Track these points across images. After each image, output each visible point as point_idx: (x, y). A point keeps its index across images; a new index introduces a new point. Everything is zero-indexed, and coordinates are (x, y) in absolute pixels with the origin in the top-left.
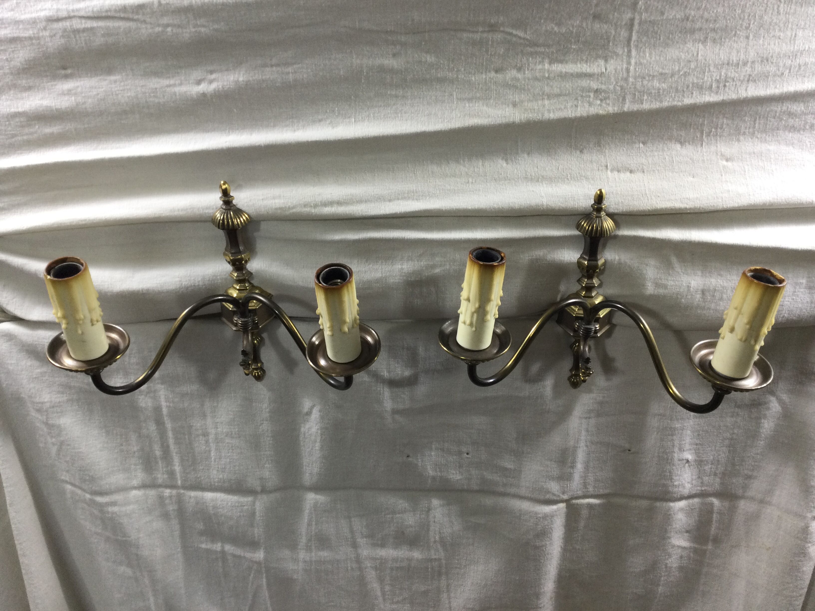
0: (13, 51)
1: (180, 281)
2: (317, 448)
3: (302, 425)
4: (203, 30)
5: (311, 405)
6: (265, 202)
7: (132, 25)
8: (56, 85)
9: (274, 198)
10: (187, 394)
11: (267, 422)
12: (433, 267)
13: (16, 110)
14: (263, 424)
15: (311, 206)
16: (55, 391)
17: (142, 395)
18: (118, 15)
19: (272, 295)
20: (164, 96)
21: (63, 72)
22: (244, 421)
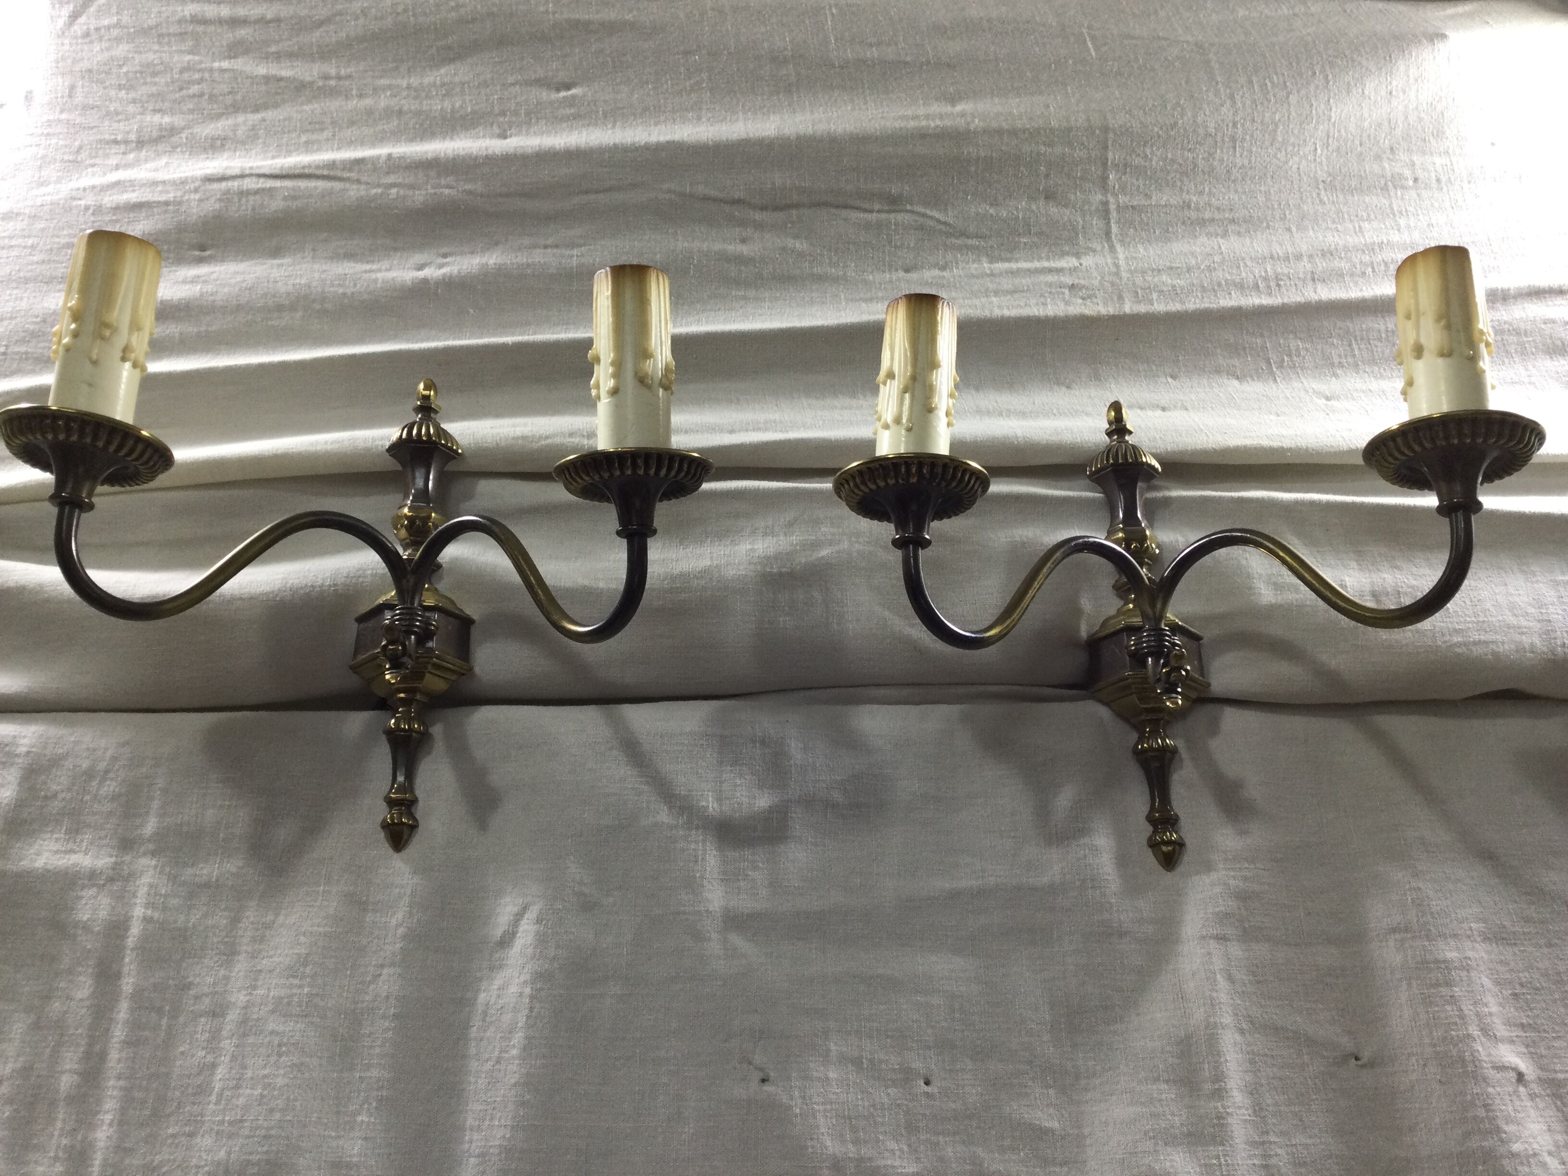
3: (484, 985)
4: (447, 191)
5: (515, 910)
7: (337, 185)
8: (176, 271)
10: (207, 885)
11: (391, 970)
12: (816, 545)
14: (380, 975)
17: (93, 885)
18: (319, 172)
20: (355, 285)
21: (197, 253)
22: (331, 966)
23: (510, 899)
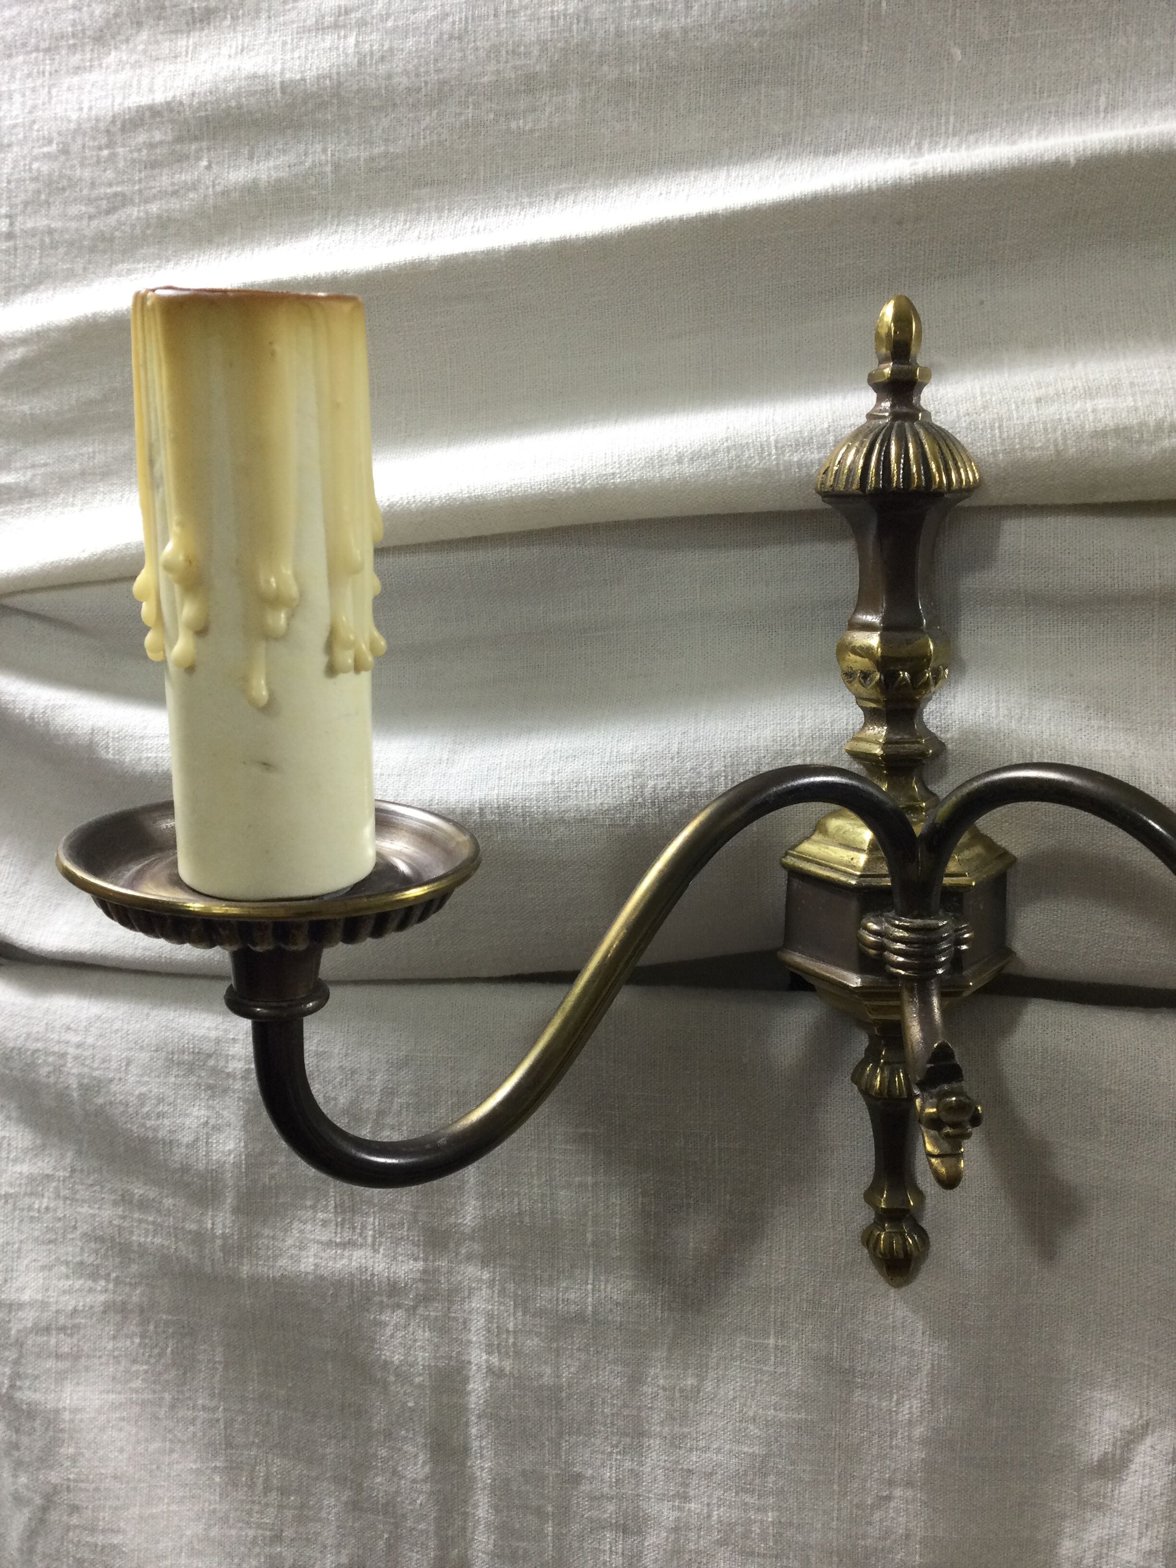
1: (638, 775)
3: (1068, 1527)
5: (1125, 1421)
6: (1051, 411)
9: (1090, 393)
10: (580, 1318)
11: (909, 1493)
13: (145, 100)
14: (889, 1498)
16: (67, 1263)
17: (399, 1306)
19: (1013, 861)
22: (806, 1477)
23: (1111, 1399)
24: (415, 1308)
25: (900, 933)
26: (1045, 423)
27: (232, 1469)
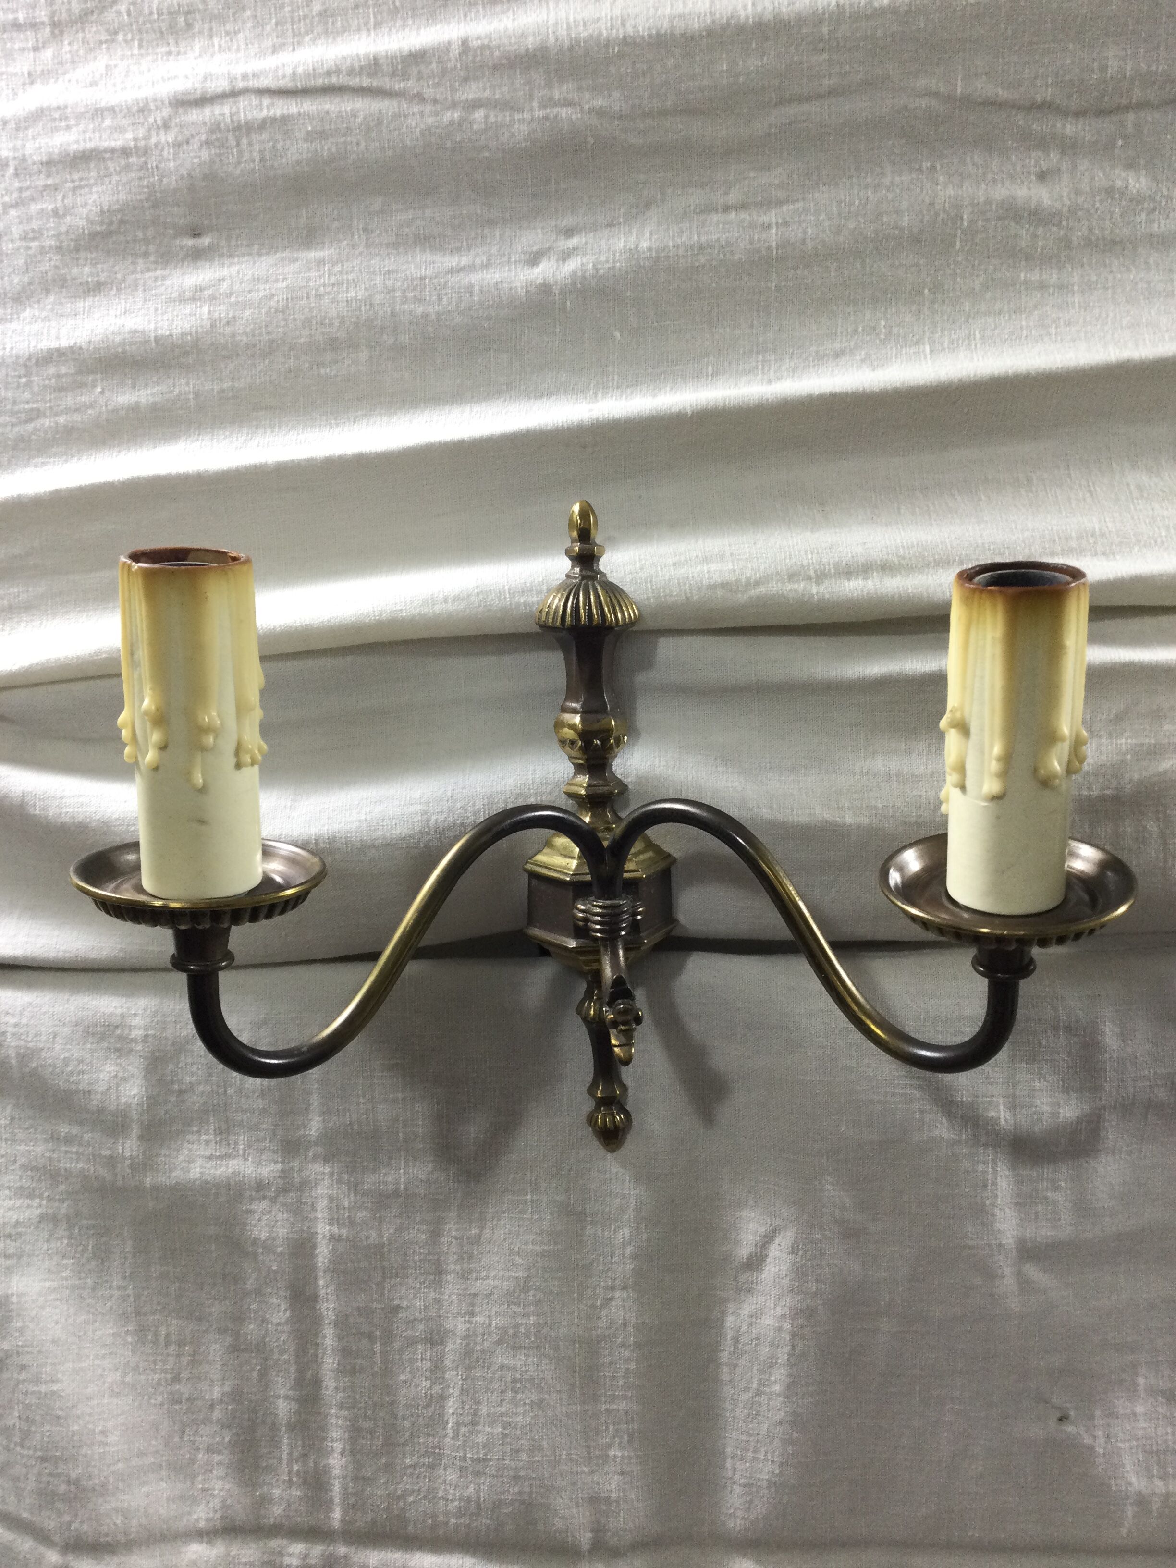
0: (74, 189)
2: (777, 1388)
3: (731, 1307)
4: (564, 112)
5: (762, 1230)
6: (682, 571)
7: (387, 106)
8: (164, 278)
9: (706, 560)
10: (396, 1193)
11: (625, 1294)
12: (1155, 752)
13: (54, 345)
14: (612, 1299)
15: (809, 578)
16: (9, 1188)
17: (264, 1198)
18: (355, 82)
19: (675, 860)
20: (440, 299)
21: (190, 242)
22: (556, 1290)
23: (753, 1215)
24: (276, 1197)
25: (599, 910)
26: (678, 580)
27: (141, 1331)
